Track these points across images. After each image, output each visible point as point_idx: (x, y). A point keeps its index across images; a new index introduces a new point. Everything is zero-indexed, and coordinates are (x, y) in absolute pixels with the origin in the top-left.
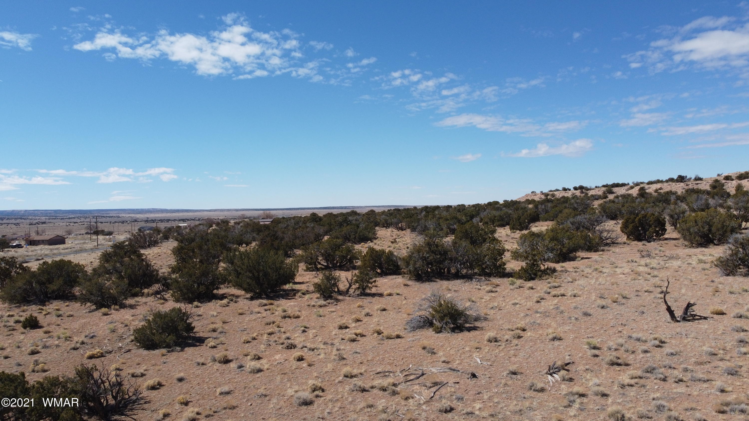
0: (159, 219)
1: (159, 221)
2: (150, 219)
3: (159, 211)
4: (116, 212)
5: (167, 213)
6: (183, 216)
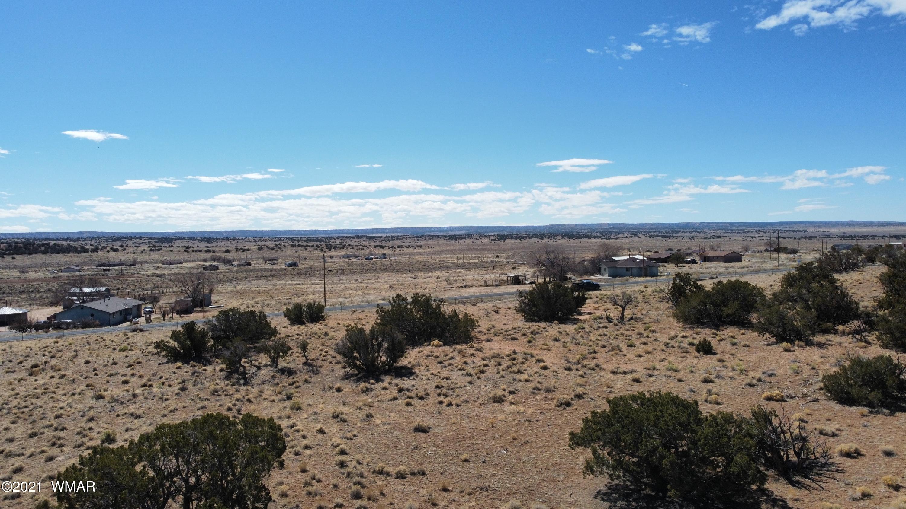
1: (861, 237)
2: (847, 235)
3: (861, 224)
4: (802, 225)
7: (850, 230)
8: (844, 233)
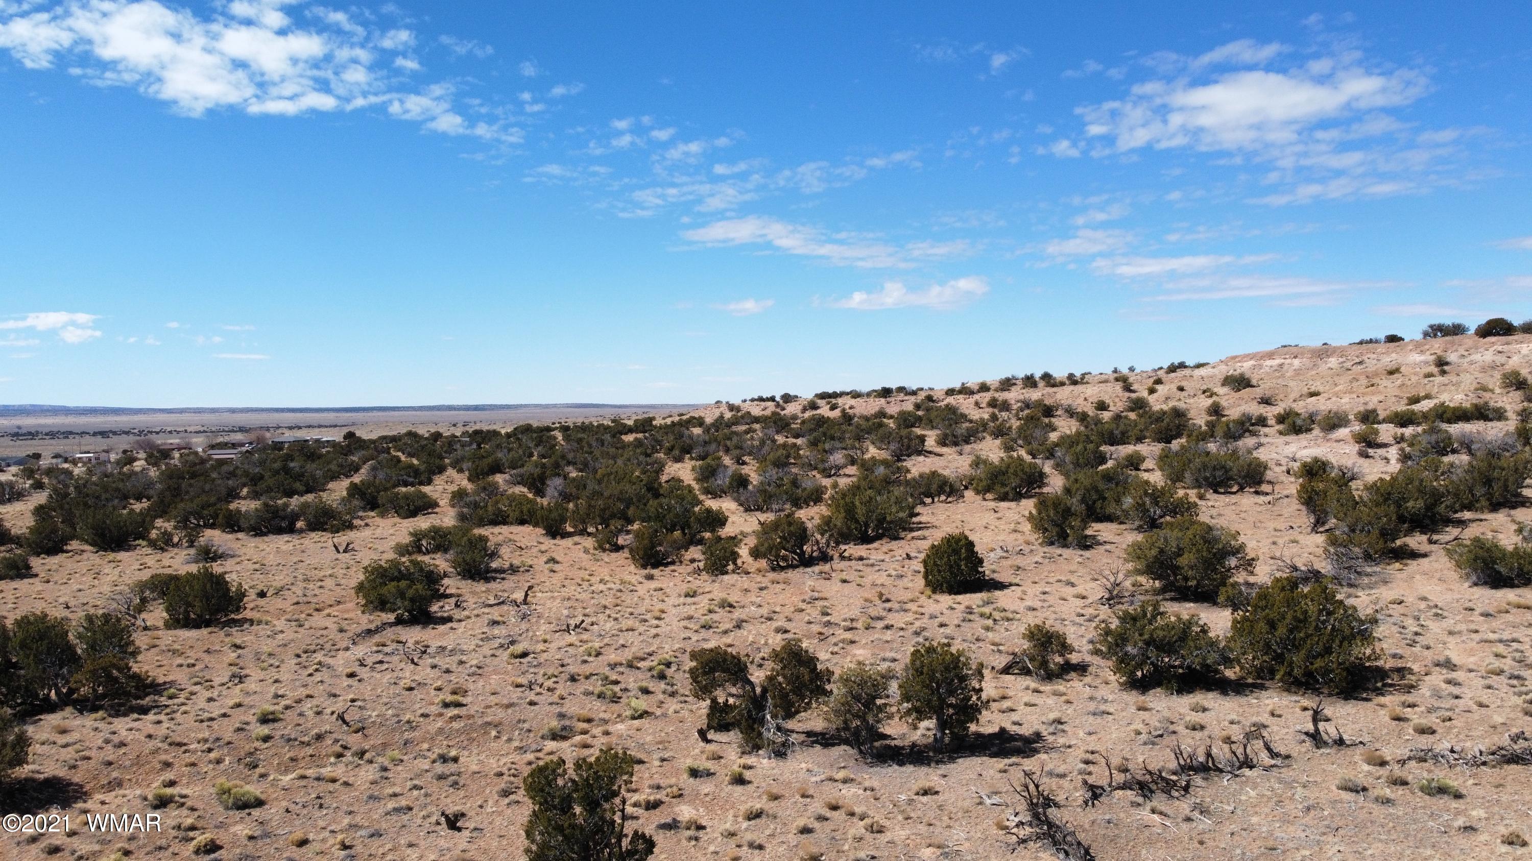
0: (47, 430)
1: (47, 434)
2: (24, 431)
3: (48, 411)
5: (66, 415)
6: (106, 423)
7: (28, 422)
8: (19, 427)
